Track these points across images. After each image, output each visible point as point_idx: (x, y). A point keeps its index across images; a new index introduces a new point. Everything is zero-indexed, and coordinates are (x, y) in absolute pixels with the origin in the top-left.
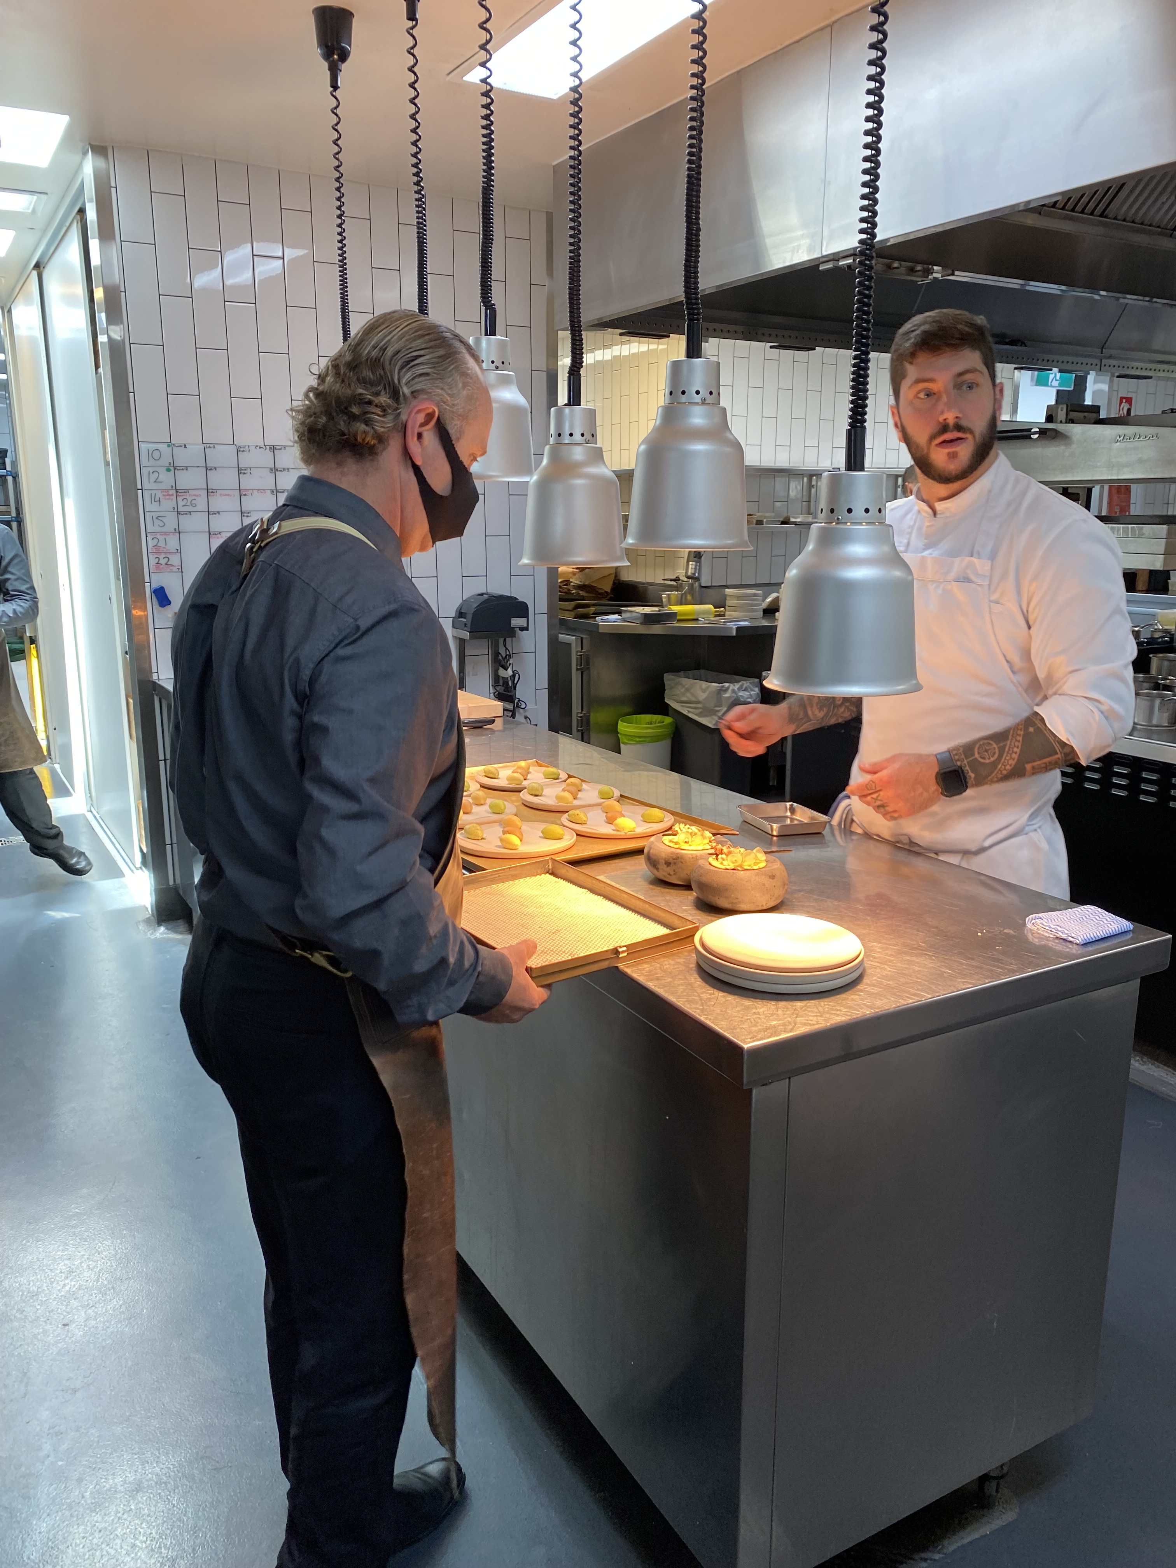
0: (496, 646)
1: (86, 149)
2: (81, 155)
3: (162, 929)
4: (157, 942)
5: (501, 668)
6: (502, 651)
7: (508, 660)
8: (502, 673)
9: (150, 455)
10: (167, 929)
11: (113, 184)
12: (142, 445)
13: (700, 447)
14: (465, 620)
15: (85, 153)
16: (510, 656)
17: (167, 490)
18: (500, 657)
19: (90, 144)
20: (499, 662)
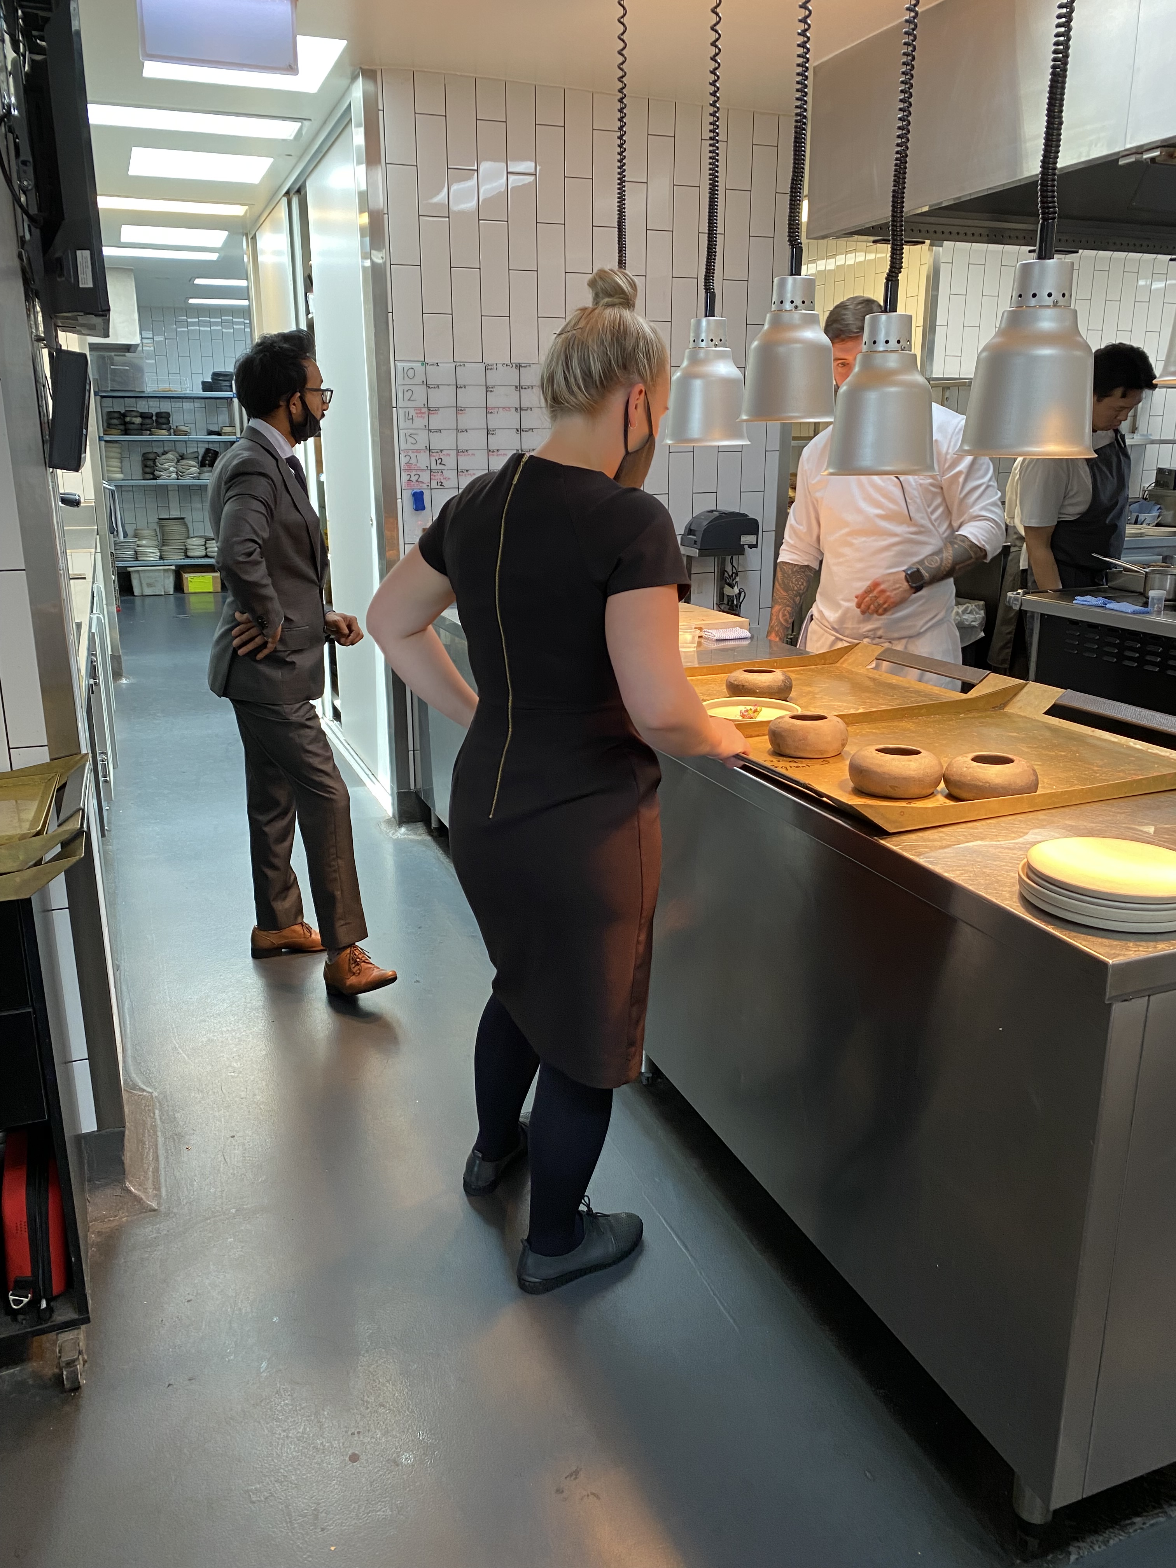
0: (722, 564)
1: (356, 73)
2: (349, 80)
3: (403, 830)
4: (397, 843)
5: (726, 586)
6: (729, 568)
7: (735, 578)
8: (728, 590)
9: (405, 373)
10: (407, 830)
11: (381, 107)
12: (398, 364)
13: (1046, 351)
14: (695, 537)
15: (354, 78)
16: (737, 575)
17: (420, 409)
18: (726, 575)
19: (361, 68)
20: (725, 579)
